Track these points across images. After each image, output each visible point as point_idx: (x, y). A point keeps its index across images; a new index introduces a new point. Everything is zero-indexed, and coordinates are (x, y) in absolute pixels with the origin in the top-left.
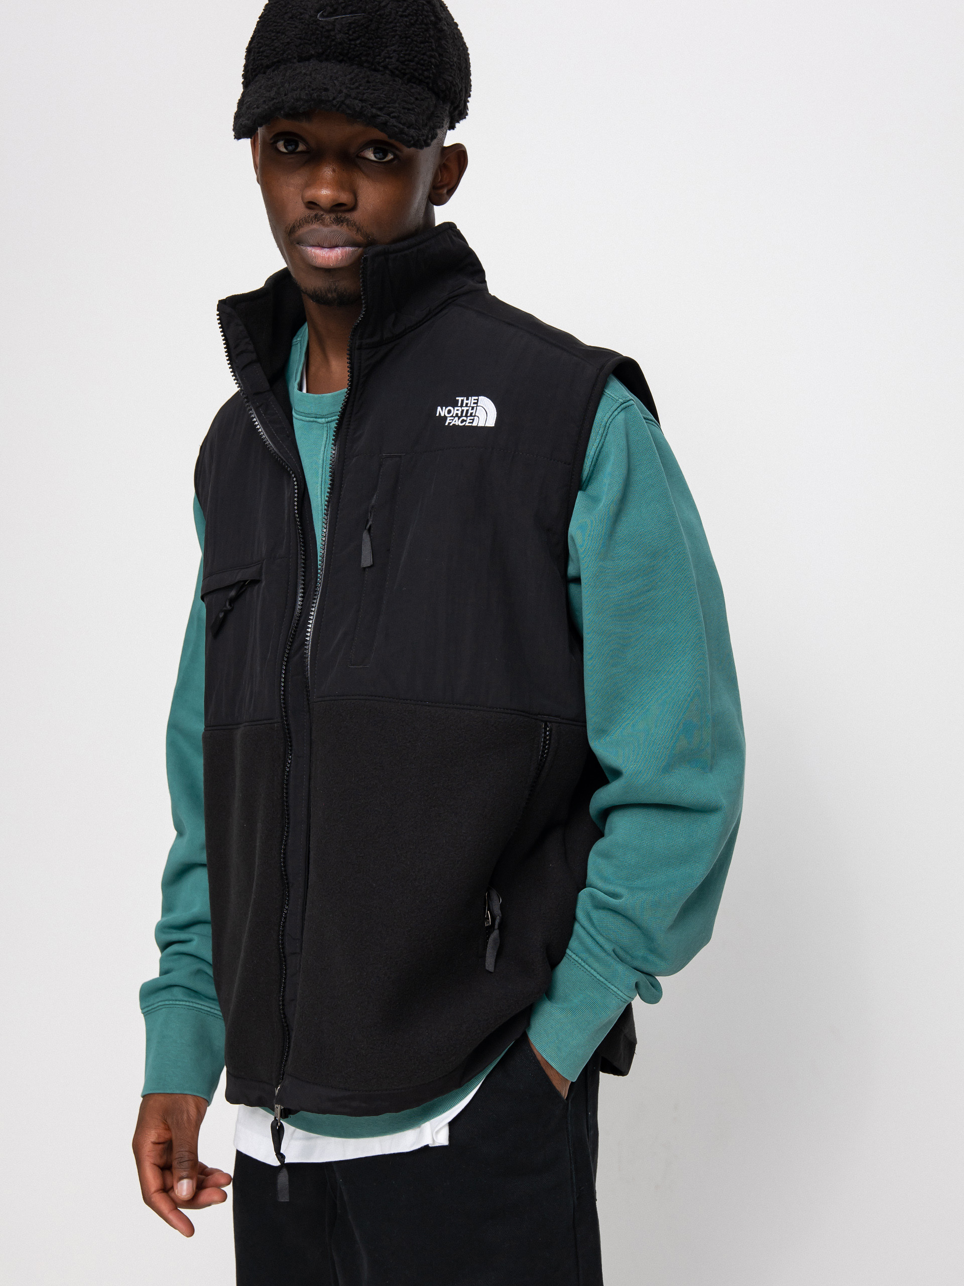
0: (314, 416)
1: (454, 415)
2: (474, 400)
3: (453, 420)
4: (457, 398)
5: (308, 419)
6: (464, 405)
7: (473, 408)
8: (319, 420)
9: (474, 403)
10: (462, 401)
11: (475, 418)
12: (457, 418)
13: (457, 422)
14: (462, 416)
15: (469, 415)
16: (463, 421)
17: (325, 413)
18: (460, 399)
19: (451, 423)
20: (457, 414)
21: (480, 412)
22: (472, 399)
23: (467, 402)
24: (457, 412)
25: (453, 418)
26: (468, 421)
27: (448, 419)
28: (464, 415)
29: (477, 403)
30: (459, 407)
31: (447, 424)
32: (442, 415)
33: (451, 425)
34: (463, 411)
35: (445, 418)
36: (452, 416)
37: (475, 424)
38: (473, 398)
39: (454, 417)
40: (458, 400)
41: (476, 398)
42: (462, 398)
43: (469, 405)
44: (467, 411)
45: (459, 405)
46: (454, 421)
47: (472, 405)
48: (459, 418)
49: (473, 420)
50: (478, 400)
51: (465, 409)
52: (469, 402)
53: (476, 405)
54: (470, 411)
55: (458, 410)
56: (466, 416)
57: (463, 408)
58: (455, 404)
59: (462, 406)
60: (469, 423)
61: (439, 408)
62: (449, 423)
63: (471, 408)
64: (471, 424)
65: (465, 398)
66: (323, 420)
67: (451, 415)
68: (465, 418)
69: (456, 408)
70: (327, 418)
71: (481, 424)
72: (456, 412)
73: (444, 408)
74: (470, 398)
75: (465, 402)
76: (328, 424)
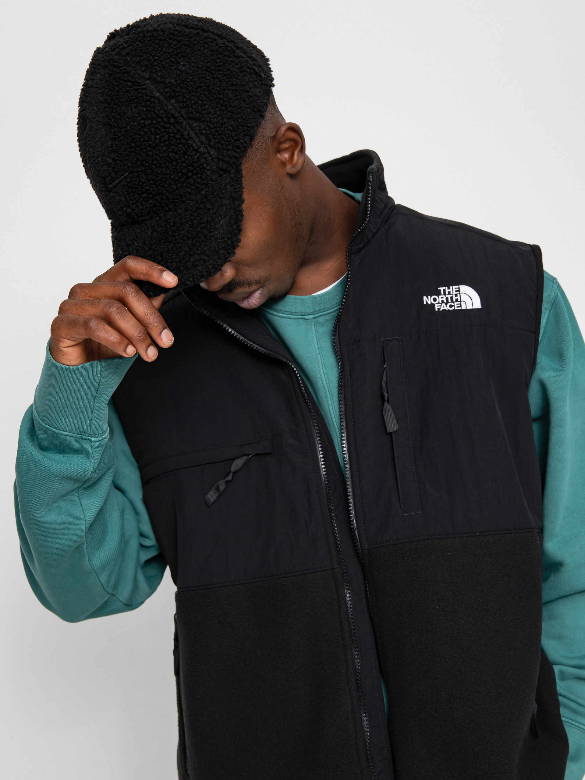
0: (301, 314)
1: (440, 302)
2: (455, 288)
3: (441, 306)
4: (439, 288)
6: (447, 293)
7: (456, 295)
9: (456, 291)
10: (444, 290)
11: (462, 302)
12: (443, 304)
13: (444, 307)
14: (448, 302)
15: (454, 300)
16: (451, 306)
17: (312, 310)
18: (442, 289)
19: (440, 309)
20: (443, 302)
21: (464, 297)
22: (453, 289)
23: (449, 290)
24: (442, 299)
25: (440, 305)
26: (456, 306)
27: (436, 305)
28: (450, 301)
29: (459, 291)
30: (443, 295)
31: (437, 310)
32: (429, 303)
33: (441, 310)
34: (447, 299)
35: (433, 305)
36: (439, 303)
37: (463, 307)
38: (454, 287)
39: (441, 304)
40: (440, 290)
41: (457, 287)
42: (444, 288)
43: (451, 293)
44: (452, 298)
45: (442, 293)
46: (442, 306)
48: (446, 304)
49: (461, 304)
50: (459, 288)
51: (449, 296)
52: (451, 290)
53: (459, 293)
54: (454, 298)
55: (442, 298)
56: (452, 301)
57: (447, 296)
59: (445, 294)
60: (458, 307)
61: (425, 298)
62: (439, 309)
63: (454, 295)
64: (460, 308)
65: (447, 288)
67: (437, 302)
68: (452, 304)
69: (440, 297)
71: (469, 307)
72: (441, 300)
73: (429, 297)
74: (451, 287)
75: (447, 291)
76: (315, 320)
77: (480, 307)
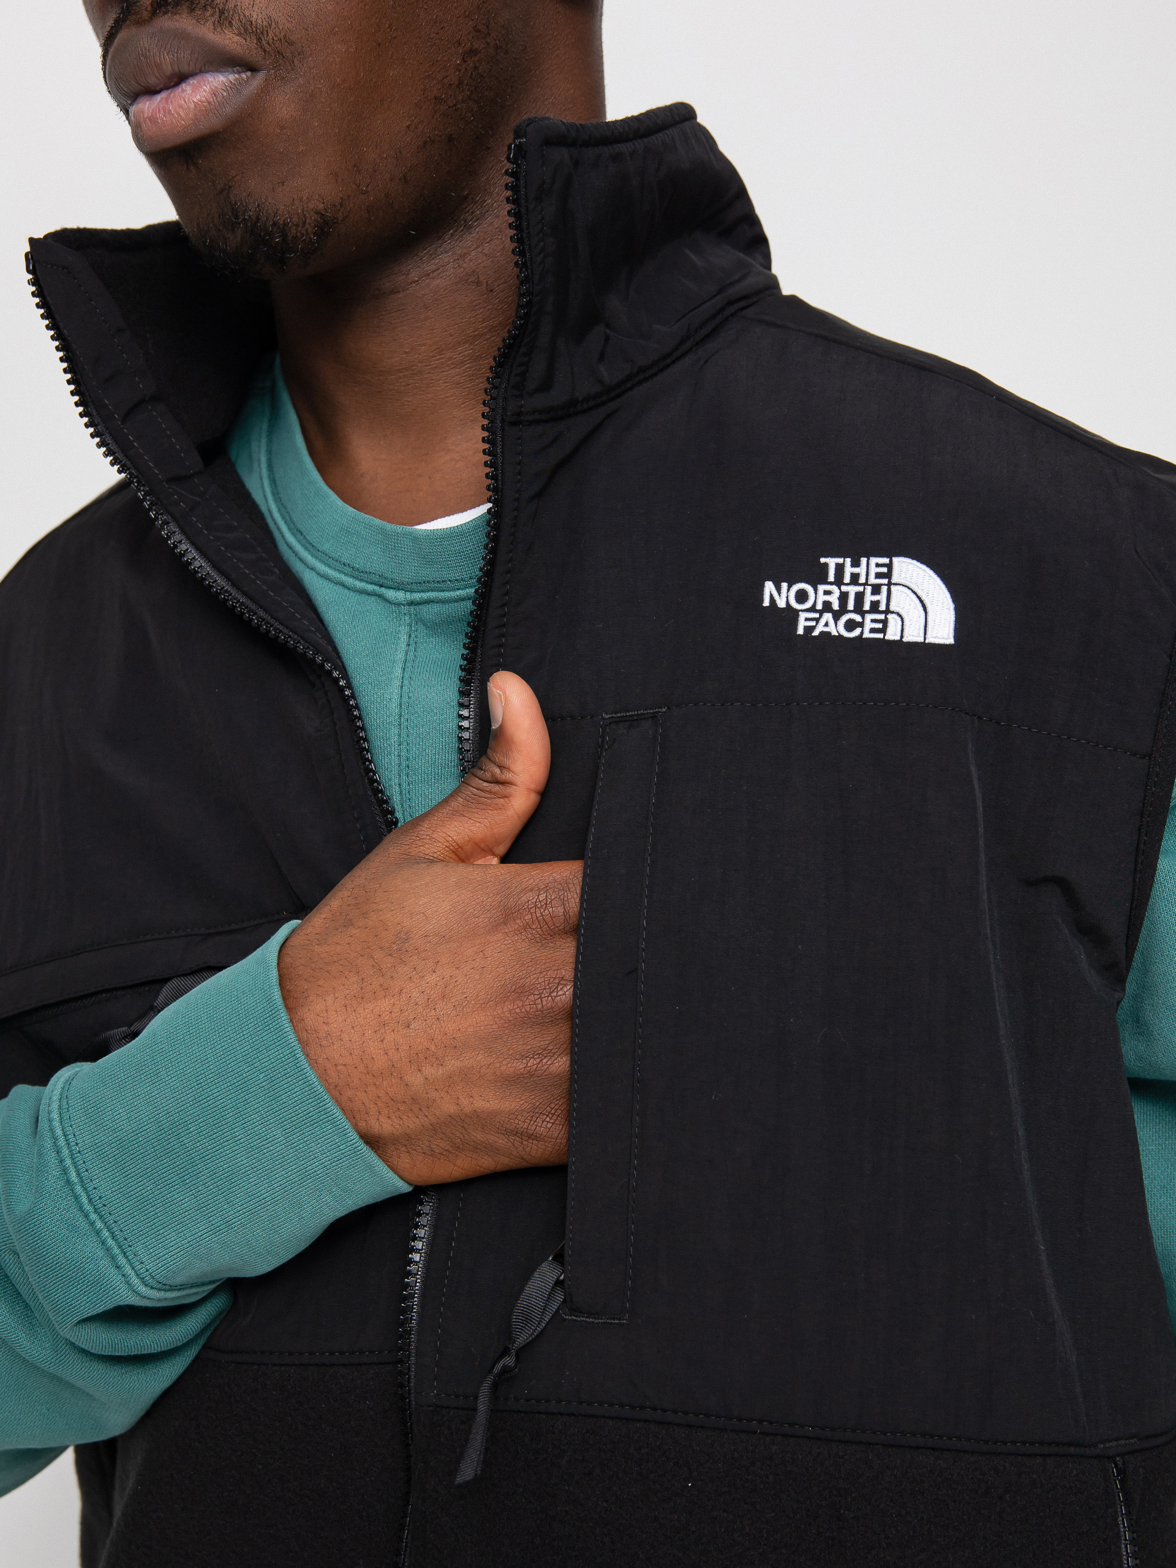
1: (819, 607)
2: (878, 565)
3: (817, 620)
4: (823, 560)
5: (360, 585)
6: (847, 579)
7: (876, 590)
8: (391, 594)
9: (879, 576)
10: (840, 568)
11: (890, 616)
12: (828, 617)
13: (829, 626)
14: (843, 610)
15: (867, 607)
16: (851, 625)
18: (832, 562)
19: (813, 628)
20: (827, 606)
21: (901, 600)
22: (871, 567)
23: (856, 570)
24: (827, 598)
25: (817, 615)
26: (868, 625)
27: (803, 616)
28: (851, 605)
29: (888, 575)
30: (831, 583)
31: (800, 631)
32: (781, 604)
33: (816, 633)
34: (844, 597)
35: (791, 615)
36: (813, 609)
37: (893, 634)
38: (874, 560)
39: (821, 612)
40: (826, 565)
41: (886, 560)
42: (840, 560)
43: (862, 580)
44: (860, 597)
45: (831, 578)
46: (823, 622)
47: (873, 580)
48: (837, 616)
49: (885, 622)
50: (890, 566)
51: (852, 590)
52: (862, 570)
53: (885, 581)
54: (869, 598)
55: (827, 593)
56: (859, 609)
57: (844, 588)
58: (818, 577)
59: (839, 582)
60: (872, 630)
61: (769, 586)
62: (809, 630)
63: (869, 589)
64: (880, 636)
65: (848, 560)
66: (400, 596)
67: (808, 605)
68: (858, 618)
69: (822, 588)
70: (412, 592)
71: (913, 635)
72: (822, 598)
73: (784, 585)
74: (864, 560)
75: (849, 570)
76: (412, 608)
77: (951, 641)
